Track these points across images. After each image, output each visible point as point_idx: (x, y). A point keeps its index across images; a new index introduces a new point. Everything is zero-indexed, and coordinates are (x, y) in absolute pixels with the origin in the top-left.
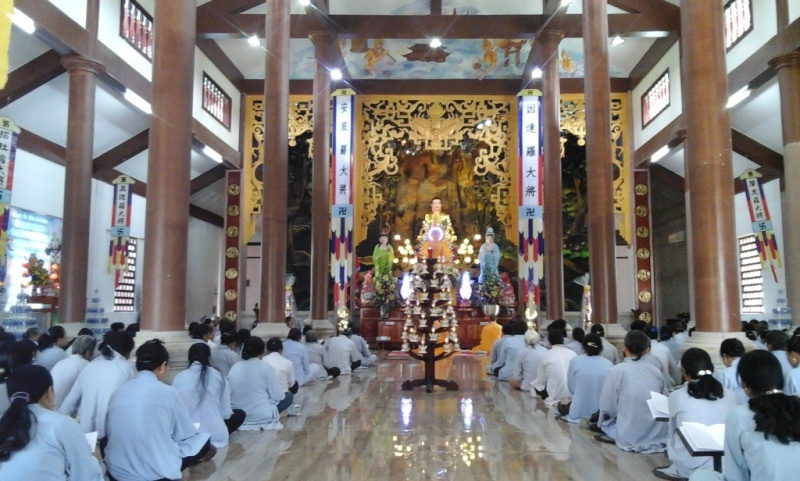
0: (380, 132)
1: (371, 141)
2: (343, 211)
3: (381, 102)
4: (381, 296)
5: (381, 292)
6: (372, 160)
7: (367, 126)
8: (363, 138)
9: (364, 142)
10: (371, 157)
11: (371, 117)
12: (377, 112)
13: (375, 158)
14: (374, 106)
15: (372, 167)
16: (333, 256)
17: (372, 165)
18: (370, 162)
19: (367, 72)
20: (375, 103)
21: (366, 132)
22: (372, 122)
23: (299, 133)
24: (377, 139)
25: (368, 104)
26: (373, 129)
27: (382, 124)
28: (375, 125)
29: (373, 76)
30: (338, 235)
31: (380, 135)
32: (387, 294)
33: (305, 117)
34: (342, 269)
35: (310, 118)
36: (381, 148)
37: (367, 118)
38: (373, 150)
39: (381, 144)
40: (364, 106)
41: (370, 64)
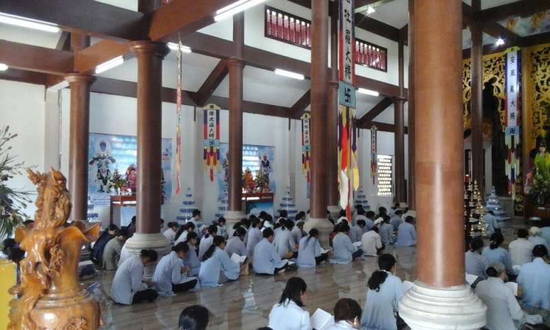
0: (544, 71)
1: (537, 77)
2: (513, 131)
3: (545, 48)
4: (536, 189)
5: (537, 186)
6: (539, 91)
7: (535, 68)
8: (532, 77)
9: (532, 79)
10: (538, 88)
11: (538, 61)
12: (542, 57)
13: (541, 90)
14: (540, 53)
15: (539, 97)
16: (507, 162)
17: (539, 95)
18: (537, 93)
19: (533, 30)
20: (540, 50)
21: (534, 72)
22: (538, 64)
23: (486, 80)
24: (542, 75)
25: (535, 52)
26: (539, 69)
27: (546, 65)
28: (541, 66)
29: (538, 32)
30: (510, 147)
31: (545, 73)
32: (541, 188)
33: (491, 69)
34: (513, 170)
35: (494, 69)
36: (545, 82)
37: (535, 62)
38: (539, 84)
39: (545, 80)
40: (532, 54)
41: (535, 24)
